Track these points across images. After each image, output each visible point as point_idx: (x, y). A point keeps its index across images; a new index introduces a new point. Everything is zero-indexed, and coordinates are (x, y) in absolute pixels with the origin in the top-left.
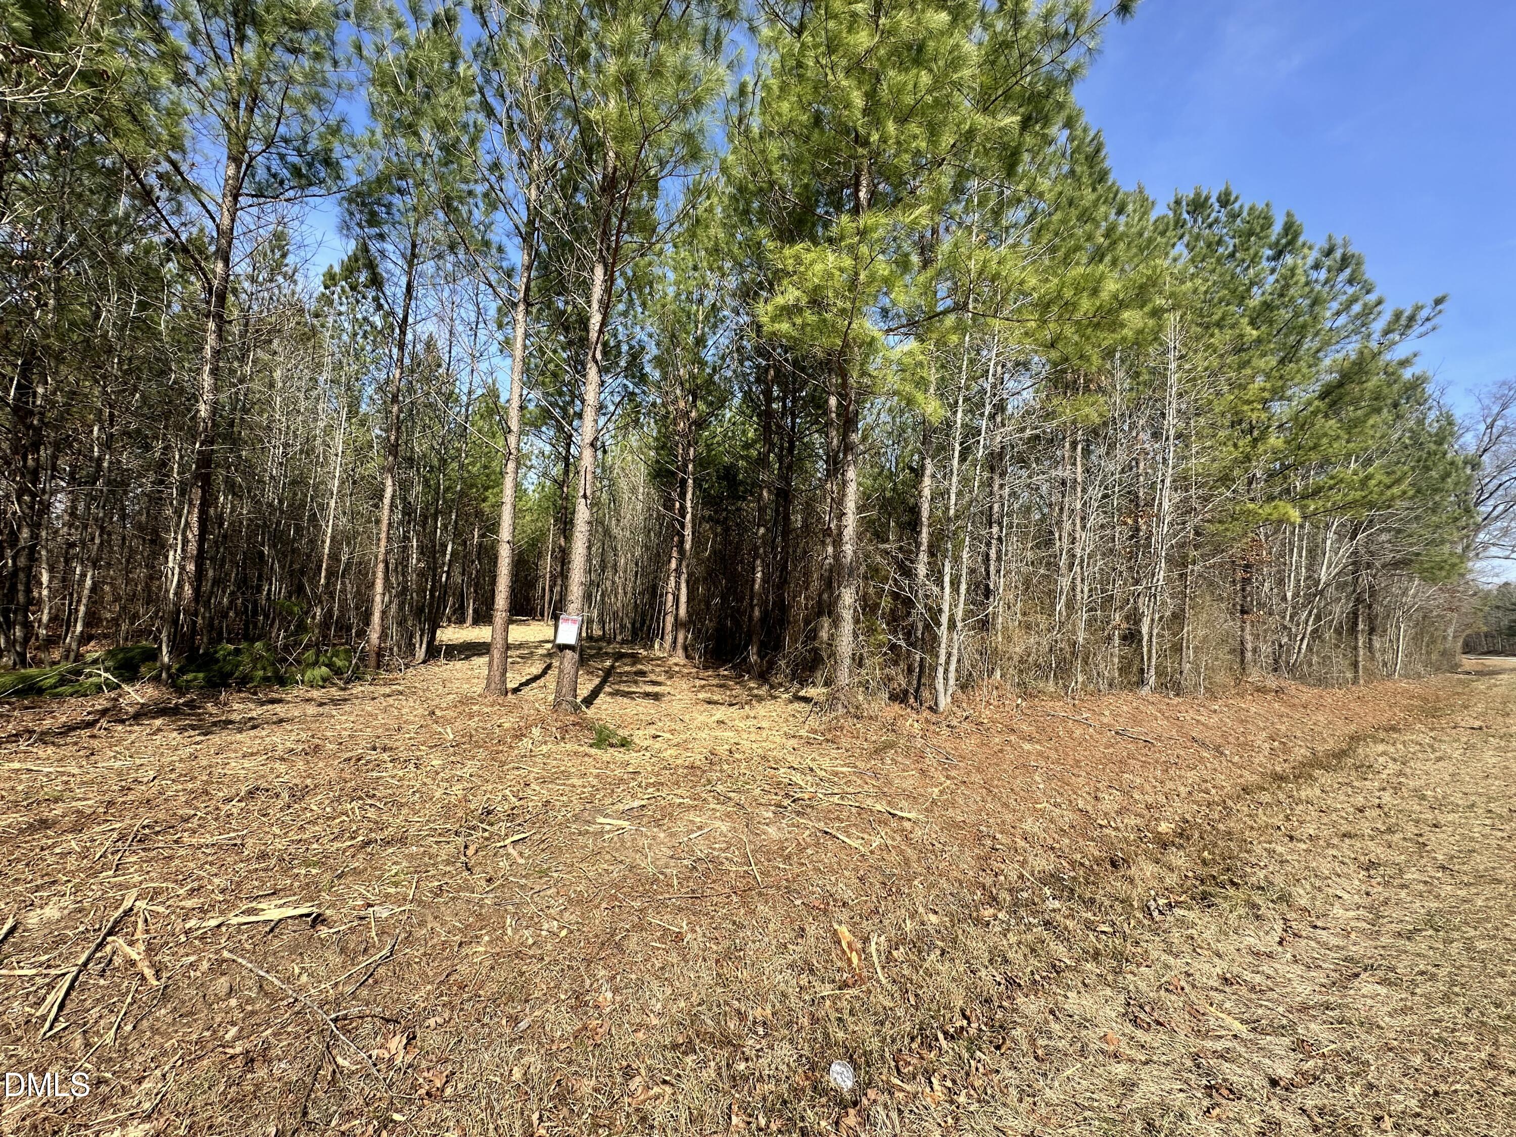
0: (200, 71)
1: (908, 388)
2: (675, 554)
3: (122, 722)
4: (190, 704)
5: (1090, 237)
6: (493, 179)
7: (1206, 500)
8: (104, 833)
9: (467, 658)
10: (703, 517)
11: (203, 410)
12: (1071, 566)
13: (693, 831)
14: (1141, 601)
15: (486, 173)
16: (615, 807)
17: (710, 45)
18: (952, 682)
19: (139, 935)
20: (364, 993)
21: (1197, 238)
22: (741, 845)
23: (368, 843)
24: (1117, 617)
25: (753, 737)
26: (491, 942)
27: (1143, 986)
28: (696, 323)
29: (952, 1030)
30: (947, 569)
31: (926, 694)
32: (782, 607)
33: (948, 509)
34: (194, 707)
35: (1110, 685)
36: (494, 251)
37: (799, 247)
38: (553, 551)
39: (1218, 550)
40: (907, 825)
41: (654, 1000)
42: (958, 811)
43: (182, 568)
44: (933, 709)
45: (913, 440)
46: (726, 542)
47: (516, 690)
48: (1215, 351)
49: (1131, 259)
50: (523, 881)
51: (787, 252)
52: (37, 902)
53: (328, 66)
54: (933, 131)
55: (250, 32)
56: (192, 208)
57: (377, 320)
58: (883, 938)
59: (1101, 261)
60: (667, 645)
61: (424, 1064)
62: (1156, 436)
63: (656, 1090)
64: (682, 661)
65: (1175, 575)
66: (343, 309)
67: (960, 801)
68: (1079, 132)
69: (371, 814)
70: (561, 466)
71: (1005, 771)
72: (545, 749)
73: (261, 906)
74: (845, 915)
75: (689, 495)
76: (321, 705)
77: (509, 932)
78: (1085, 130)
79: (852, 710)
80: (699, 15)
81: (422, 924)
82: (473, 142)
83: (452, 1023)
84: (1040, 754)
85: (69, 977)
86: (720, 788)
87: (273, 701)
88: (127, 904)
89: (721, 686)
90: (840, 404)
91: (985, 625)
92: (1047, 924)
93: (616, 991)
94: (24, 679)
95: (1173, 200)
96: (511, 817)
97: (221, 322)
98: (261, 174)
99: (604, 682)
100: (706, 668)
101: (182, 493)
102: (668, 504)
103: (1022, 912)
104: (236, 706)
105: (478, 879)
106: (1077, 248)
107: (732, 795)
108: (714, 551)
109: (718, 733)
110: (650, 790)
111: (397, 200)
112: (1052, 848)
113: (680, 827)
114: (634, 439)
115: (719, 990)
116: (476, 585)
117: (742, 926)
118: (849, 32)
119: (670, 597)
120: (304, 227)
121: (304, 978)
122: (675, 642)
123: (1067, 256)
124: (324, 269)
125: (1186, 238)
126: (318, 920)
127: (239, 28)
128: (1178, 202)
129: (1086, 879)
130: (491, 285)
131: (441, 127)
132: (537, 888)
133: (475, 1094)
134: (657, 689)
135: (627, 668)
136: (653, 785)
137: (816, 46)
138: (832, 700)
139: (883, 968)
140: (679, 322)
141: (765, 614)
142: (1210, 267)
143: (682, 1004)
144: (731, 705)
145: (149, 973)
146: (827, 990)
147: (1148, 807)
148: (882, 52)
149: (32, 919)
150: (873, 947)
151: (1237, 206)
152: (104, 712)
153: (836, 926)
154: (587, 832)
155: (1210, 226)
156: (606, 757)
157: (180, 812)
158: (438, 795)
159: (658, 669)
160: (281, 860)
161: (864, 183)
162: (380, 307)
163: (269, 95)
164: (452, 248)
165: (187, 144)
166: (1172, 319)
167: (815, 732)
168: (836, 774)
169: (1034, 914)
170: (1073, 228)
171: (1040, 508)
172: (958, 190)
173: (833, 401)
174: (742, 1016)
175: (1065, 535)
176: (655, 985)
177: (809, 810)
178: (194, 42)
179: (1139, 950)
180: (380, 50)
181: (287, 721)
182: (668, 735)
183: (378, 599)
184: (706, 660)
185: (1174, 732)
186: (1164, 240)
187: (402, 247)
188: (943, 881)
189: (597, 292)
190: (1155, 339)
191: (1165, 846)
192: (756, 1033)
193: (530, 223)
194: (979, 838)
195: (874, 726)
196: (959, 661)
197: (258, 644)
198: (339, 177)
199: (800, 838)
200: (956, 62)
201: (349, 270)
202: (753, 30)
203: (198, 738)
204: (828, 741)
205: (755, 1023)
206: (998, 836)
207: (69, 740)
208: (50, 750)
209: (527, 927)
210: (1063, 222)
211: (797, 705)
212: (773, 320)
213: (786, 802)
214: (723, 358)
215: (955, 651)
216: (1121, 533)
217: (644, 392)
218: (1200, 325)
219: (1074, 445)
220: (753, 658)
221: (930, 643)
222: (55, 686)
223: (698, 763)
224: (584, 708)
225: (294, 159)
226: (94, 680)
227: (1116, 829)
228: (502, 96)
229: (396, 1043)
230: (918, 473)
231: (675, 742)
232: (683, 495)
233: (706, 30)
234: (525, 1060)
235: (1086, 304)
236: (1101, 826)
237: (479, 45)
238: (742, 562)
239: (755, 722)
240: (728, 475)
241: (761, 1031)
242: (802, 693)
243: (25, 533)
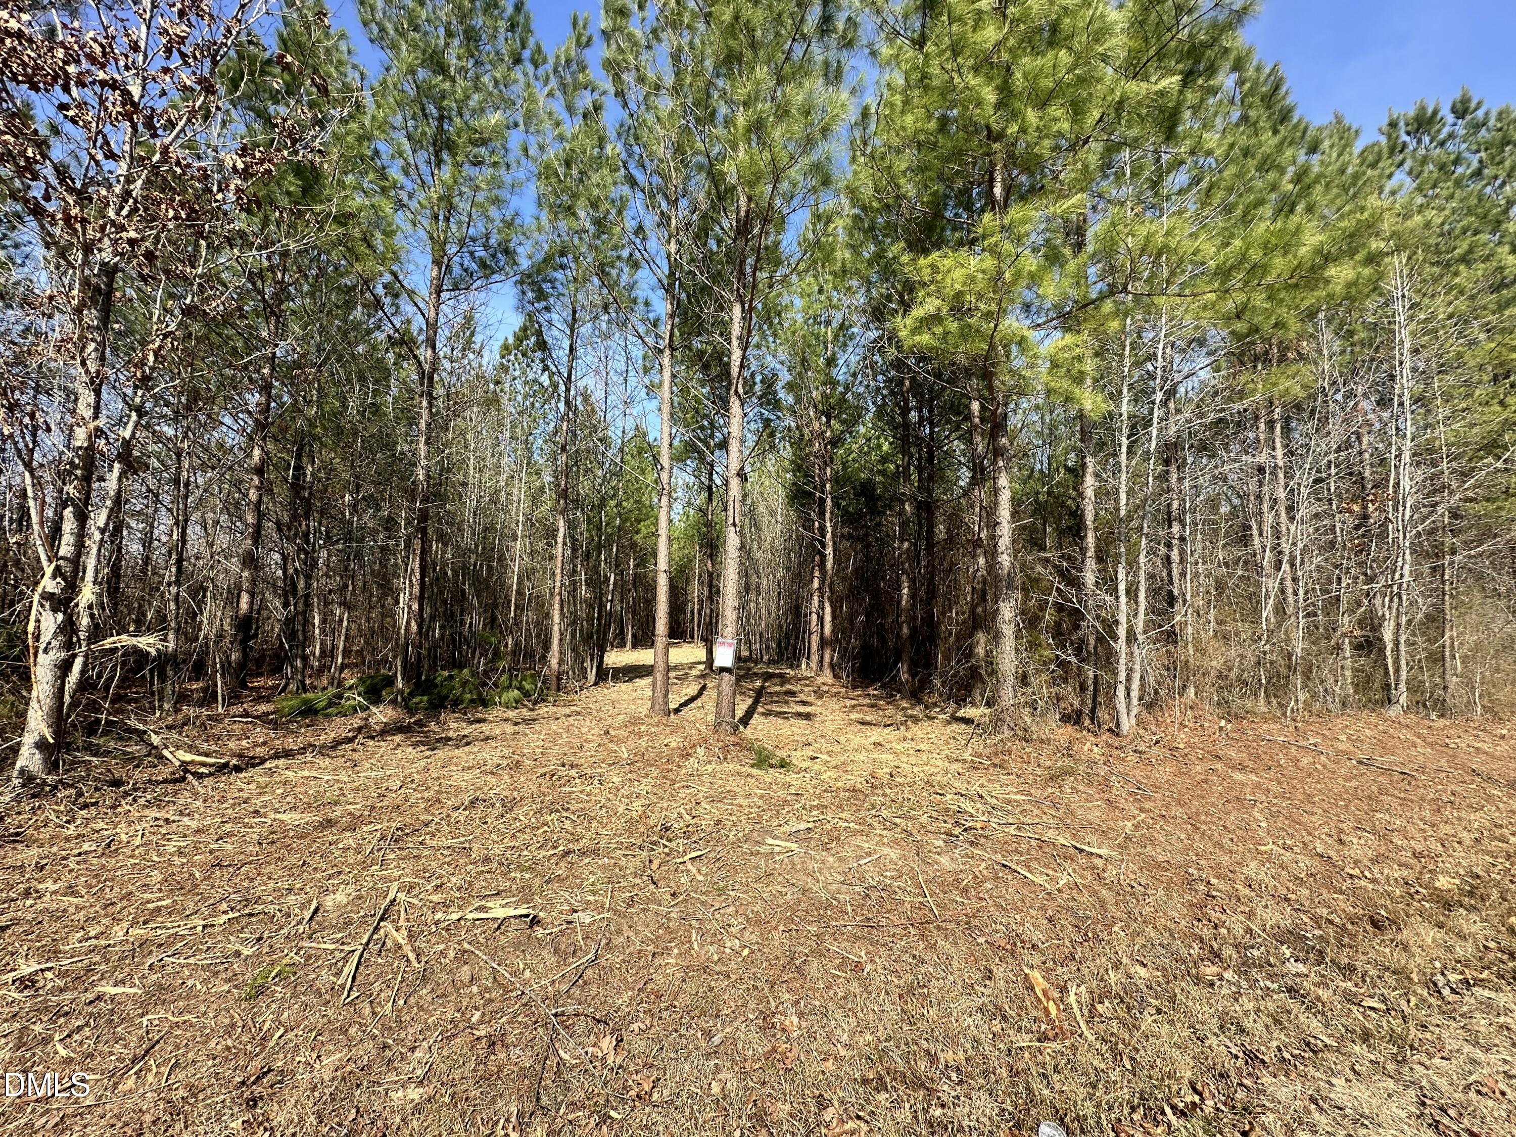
0: (411, 196)
1: (1065, 384)
2: (817, 574)
3: (373, 738)
4: (419, 723)
5: (1274, 187)
6: (638, 241)
7: (1464, 475)
8: (370, 832)
9: (630, 680)
10: (842, 535)
11: (421, 474)
12: (1278, 566)
13: (862, 857)
14: (1378, 601)
15: (633, 237)
16: (782, 829)
17: (832, 76)
18: (1135, 701)
19: (402, 923)
20: (575, 991)
21: (1424, 161)
22: (913, 875)
23: (567, 853)
24: (1345, 622)
25: (913, 760)
26: (680, 954)
27: (1442, 1083)
28: (825, 343)
29: (1181, 1105)
30: (1121, 576)
31: (1102, 714)
32: (930, 623)
33: (1118, 510)
34: (422, 726)
35: (1344, 704)
36: (641, 306)
37: (934, 256)
38: (700, 576)
39: (1487, 534)
40: (1099, 862)
41: (839, 1031)
42: (1159, 850)
43: (410, 607)
44: (1115, 732)
45: (1068, 437)
46: (868, 559)
47: (677, 711)
48: (1462, 293)
49: (1332, 202)
50: (703, 898)
51: (922, 262)
52: (331, 888)
53: (503, 170)
54: (1077, 110)
55: (445, 156)
56: (408, 309)
57: (545, 379)
58: (1083, 988)
59: (1292, 211)
60: (814, 665)
61: (632, 1067)
62: (1384, 402)
63: (851, 1125)
64: (830, 680)
65: (1426, 569)
66: (517, 373)
67: (1161, 837)
68: (1251, 72)
69: (568, 825)
70: (704, 495)
71: (1213, 804)
72: (710, 768)
73: (489, 905)
74: (1037, 960)
75: (828, 515)
76: (516, 724)
77: (696, 946)
78: (1258, 69)
79: (1020, 733)
80: (819, 51)
81: (619, 932)
82: (620, 212)
83: (653, 1030)
84: (1257, 786)
85: (357, 953)
86: (884, 813)
87: (479, 721)
88: (391, 896)
89: (873, 706)
90: (983, 408)
91: (1171, 637)
92: (1292, 991)
93: (801, 1016)
94: (306, 702)
95: (1386, 121)
96: (687, 835)
97: (431, 398)
98: (457, 271)
99: (756, 702)
100: (854, 688)
101: (408, 544)
102: (807, 524)
103: (1254, 973)
104: (452, 725)
105: (664, 893)
106: (1260, 203)
107: (898, 821)
108: (856, 570)
109: (876, 755)
110: (815, 813)
111: (559, 275)
112: (1287, 900)
113: (848, 852)
114: (771, 464)
115: (906, 1027)
116: (634, 612)
117: (922, 961)
118: (974, 31)
119: (814, 617)
120: (488, 310)
121: (527, 974)
122: (821, 661)
123: (1245, 214)
124: (501, 343)
125: (1407, 166)
126: (535, 921)
127: (437, 154)
128: (1393, 125)
129: (1339, 941)
130: (640, 337)
131: (594, 204)
132: (717, 906)
133: (679, 1103)
134: (808, 709)
135: (777, 689)
136: (817, 807)
137: (942, 53)
138: (997, 722)
139: (1088, 1022)
140: (809, 346)
141: (914, 631)
142: (1445, 193)
143: (869, 1037)
144: (886, 726)
145: (412, 956)
146: (1024, 1040)
147: (1417, 856)
148: (1012, 42)
149: (329, 902)
150: (1072, 999)
151: (1480, 114)
152: (360, 730)
153: (1027, 971)
154: (758, 853)
155: (1442, 144)
156: (768, 778)
157: (422, 817)
158: (621, 810)
159: (806, 689)
160: (501, 864)
161: (999, 178)
162: (546, 368)
163: (461, 205)
164: (606, 309)
165: (403, 256)
166: (1397, 262)
167: (980, 756)
168: (1009, 802)
169: (1271, 977)
170: (1251, 179)
171: (1229, 500)
172: (1106, 164)
173: (975, 406)
174: (933, 1059)
175: (1267, 530)
176: (839, 1014)
177: (983, 840)
178: (406, 173)
179: (1428, 1036)
180: (542, 148)
181: (493, 738)
182: (825, 757)
183: (556, 628)
184: (854, 680)
185: (1443, 763)
186: (1376, 173)
187: (565, 314)
188: (1149, 929)
189: (736, 329)
190: (1375, 289)
191: (1448, 906)
192: (949, 1078)
193: (672, 274)
194: (1190, 882)
195: (1047, 750)
196: (1142, 678)
197: (466, 671)
198: (515, 263)
199: (976, 870)
200: (1100, 34)
201: (520, 338)
202: (874, 54)
203: (428, 753)
204: (995, 765)
205: (947, 1067)
206: (1214, 881)
207: (338, 753)
208: (327, 761)
209: (712, 944)
210: (1239, 176)
211: (955, 726)
212: (914, 332)
213: (957, 831)
214: (854, 375)
215: (1137, 667)
216: (1343, 523)
217: (779, 418)
218: (1438, 263)
219: (1271, 424)
220: (904, 677)
221: (1108, 660)
222: (325, 708)
223: (859, 786)
224: (741, 728)
225: (480, 253)
226: (351, 702)
227: (1374, 881)
228: (643, 166)
229: (608, 1043)
230: (1077, 473)
231: (834, 763)
232: (822, 514)
233: (826, 63)
234: (722, 1076)
235: (1280, 264)
236: (1352, 876)
237: (622, 126)
238: (884, 578)
239: (913, 744)
240: (866, 490)
241: (954, 1076)
242: (960, 714)
243: (301, 584)
